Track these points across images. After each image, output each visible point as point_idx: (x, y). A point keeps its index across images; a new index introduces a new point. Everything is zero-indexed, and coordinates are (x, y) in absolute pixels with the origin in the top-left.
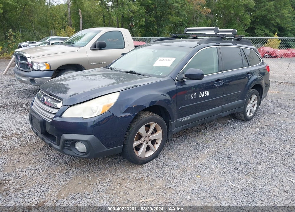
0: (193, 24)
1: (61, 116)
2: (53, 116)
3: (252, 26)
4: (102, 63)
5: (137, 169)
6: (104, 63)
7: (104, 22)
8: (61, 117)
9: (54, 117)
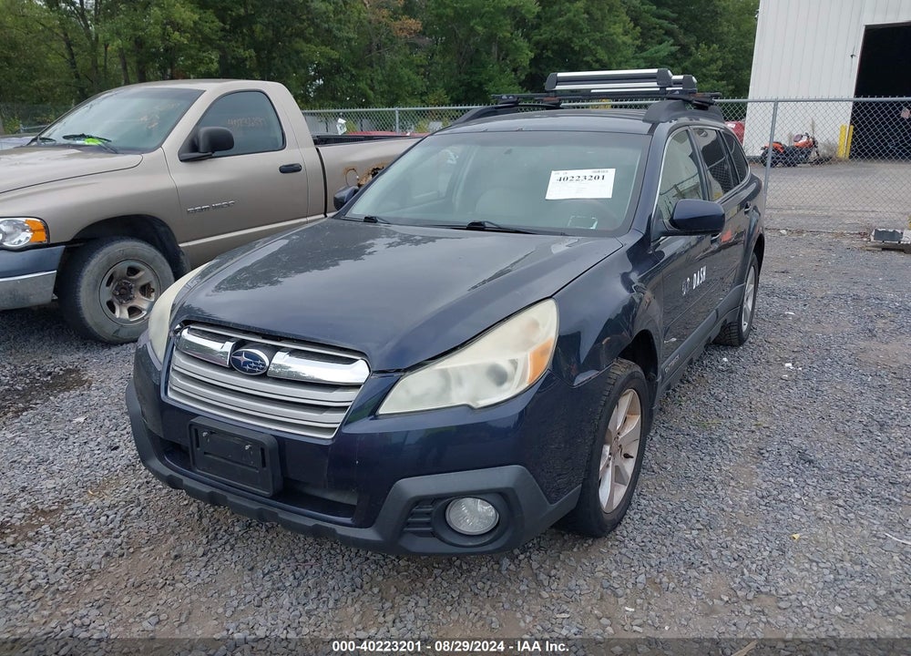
0: (372, 67)
1: (373, 413)
2: (340, 417)
3: (534, 70)
4: (222, 206)
5: (601, 552)
6: (229, 205)
7: (73, 64)
8: (376, 417)
9: (346, 422)
